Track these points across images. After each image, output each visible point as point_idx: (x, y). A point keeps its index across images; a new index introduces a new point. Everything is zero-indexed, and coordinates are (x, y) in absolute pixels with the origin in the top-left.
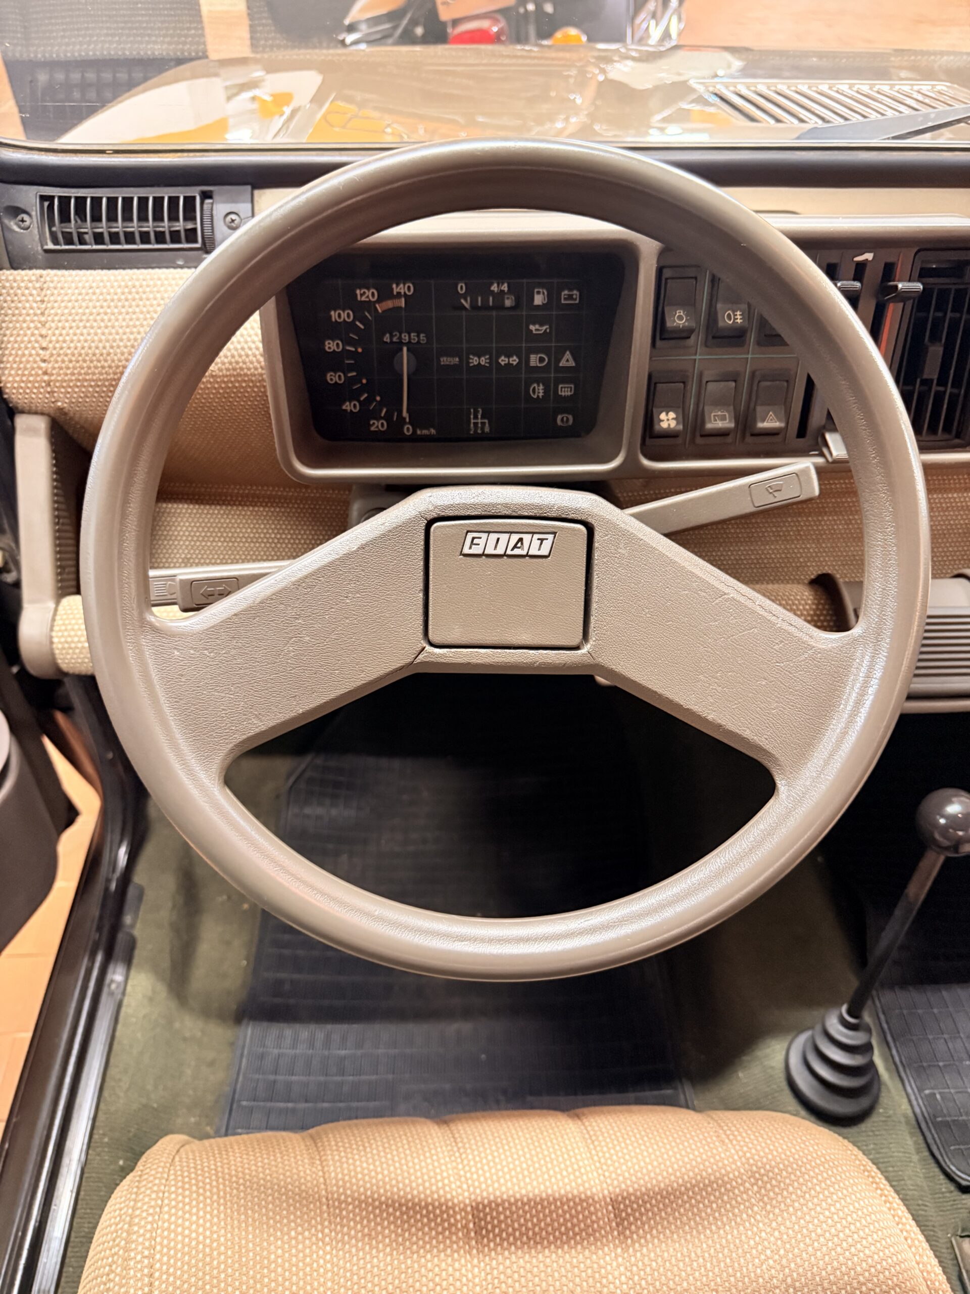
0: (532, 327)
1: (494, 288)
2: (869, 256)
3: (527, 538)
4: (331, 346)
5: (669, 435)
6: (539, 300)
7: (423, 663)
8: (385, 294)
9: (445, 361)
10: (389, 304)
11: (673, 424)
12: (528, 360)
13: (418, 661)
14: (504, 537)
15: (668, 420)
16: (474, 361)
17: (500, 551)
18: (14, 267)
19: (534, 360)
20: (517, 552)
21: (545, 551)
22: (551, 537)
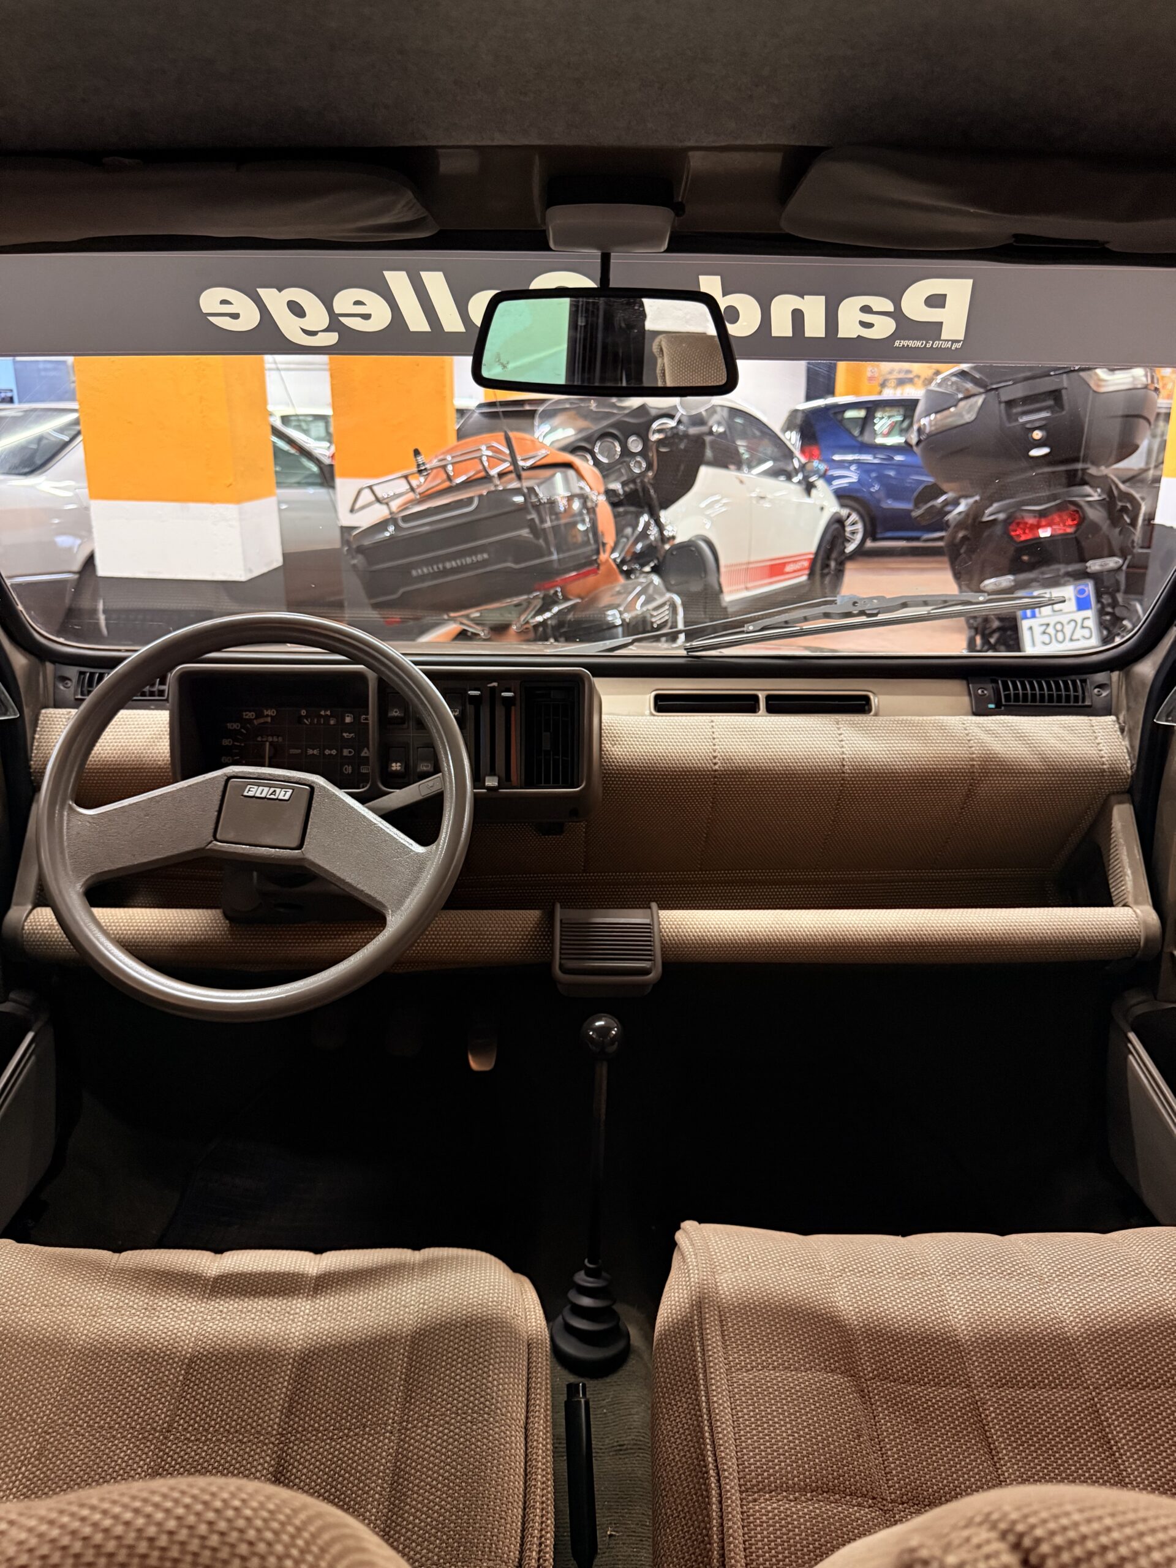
0: (345, 735)
1: (322, 713)
2: (495, 684)
3: (278, 790)
4: (226, 742)
5: (396, 774)
6: (348, 720)
7: (210, 850)
8: (259, 715)
9: (293, 751)
10: (262, 720)
11: (399, 768)
12: (342, 752)
13: (208, 848)
14: (266, 789)
15: (396, 767)
16: (310, 752)
17: (263, 795)
18: (56, 706)
19: (346, 752)
20: (272, 796)
21: (286, 797)
22: (291, 791)
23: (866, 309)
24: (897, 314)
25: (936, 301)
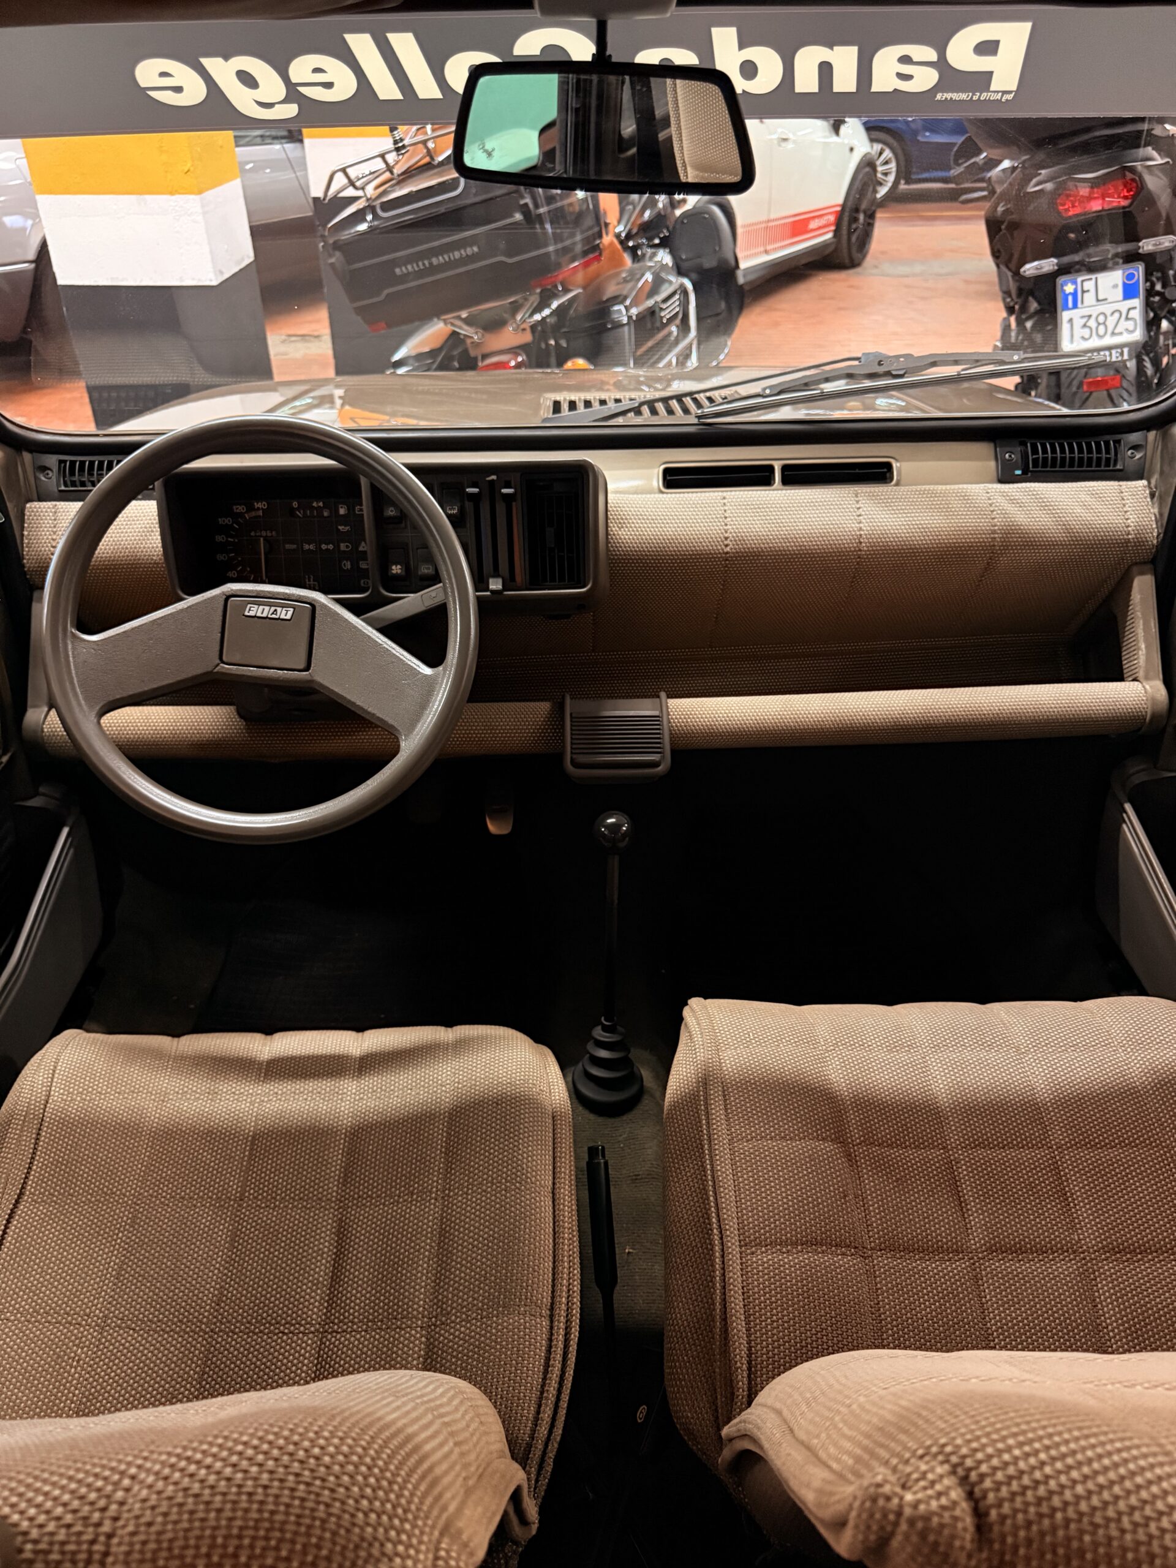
0: (340, 527)
1: (315, 504)
2: (494, 477)
3: (279, 609)
4: (219, 538)
5: (396, 577)
6: (342, 511)
7: (217, 672)
8: (251, 508)
9: (288, 546)
10: (253, 514)
11: (399, 571)
12: (339, 546)
13: (215, 670)
14: (267, 608)
15: (396, 569)
16: (306, 547)
17: (264, 615)
18: (40, 499)
19: (343, 546)
20: (274, 616)
21: (288, 617)
22: (292, 610)
23: (905, 60)
24: (942, 64)
25: (988, 48)
